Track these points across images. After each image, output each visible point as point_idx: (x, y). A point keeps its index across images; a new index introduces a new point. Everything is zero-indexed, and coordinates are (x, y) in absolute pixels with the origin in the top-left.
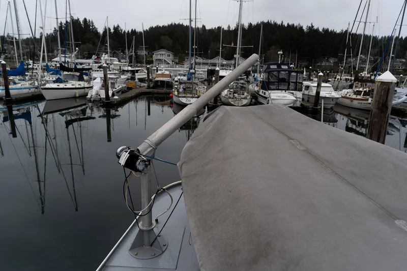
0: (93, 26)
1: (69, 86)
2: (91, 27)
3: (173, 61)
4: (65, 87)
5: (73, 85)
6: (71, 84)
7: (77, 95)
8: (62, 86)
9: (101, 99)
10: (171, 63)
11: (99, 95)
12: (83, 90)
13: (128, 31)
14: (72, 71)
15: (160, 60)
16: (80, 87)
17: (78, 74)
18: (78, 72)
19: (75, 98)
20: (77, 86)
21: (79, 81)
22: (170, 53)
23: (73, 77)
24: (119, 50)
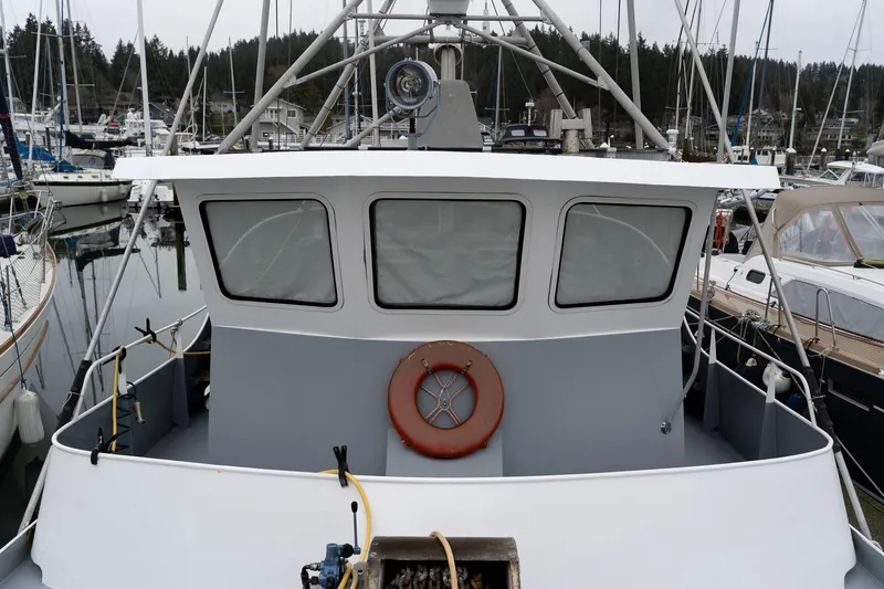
0: (88, 39)
1: (87, 178)
2: (83, 43)
3: (302, 128)
4: (80, 180)
5: (94, 177)
6: (90, 175)
7: (105, 199)
8: (73, 178)
9: (159, 203)
10: (296, 131)
11: (156, 196)
12: (116, 187)
13: (181, 53)
14: (90, 148)
15: (269, 124)
16: (108, 180)
17: (103, 154)
18: (101, 149)
19: (99, 204)
20: (105, 180)
21: (105, 168)
22: (294, 108)
23: (93, 161)
24: (162, 101)
